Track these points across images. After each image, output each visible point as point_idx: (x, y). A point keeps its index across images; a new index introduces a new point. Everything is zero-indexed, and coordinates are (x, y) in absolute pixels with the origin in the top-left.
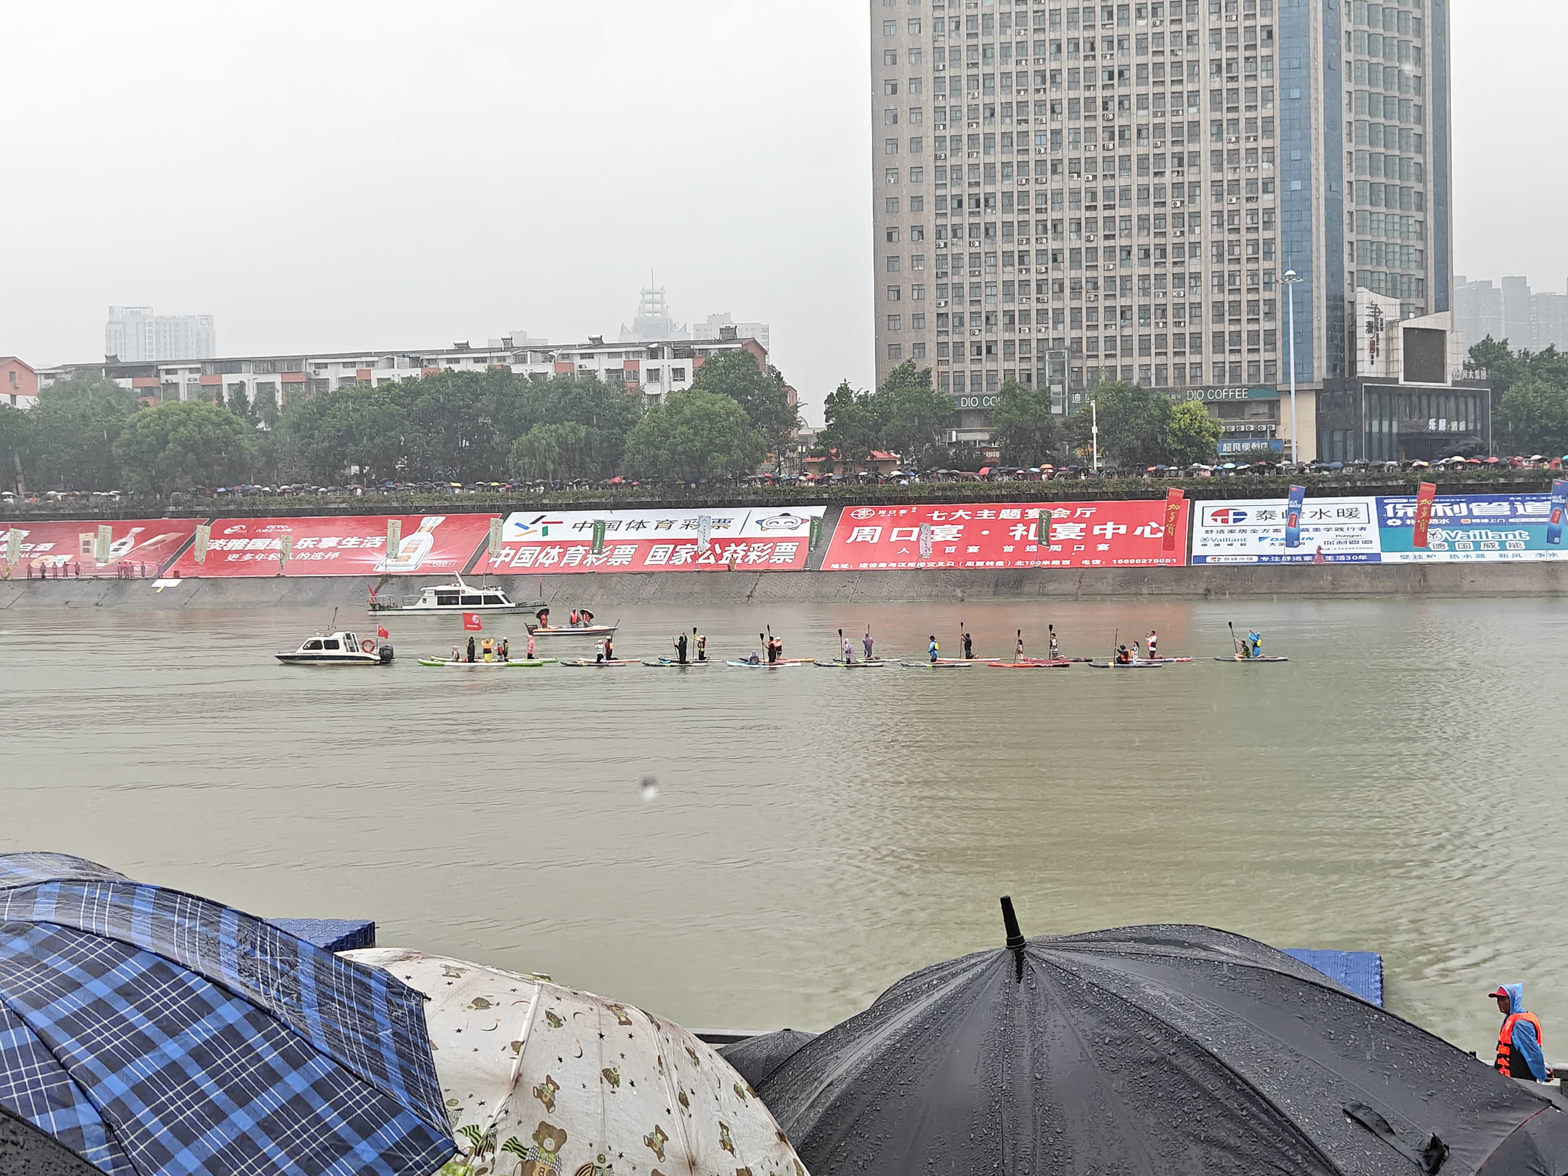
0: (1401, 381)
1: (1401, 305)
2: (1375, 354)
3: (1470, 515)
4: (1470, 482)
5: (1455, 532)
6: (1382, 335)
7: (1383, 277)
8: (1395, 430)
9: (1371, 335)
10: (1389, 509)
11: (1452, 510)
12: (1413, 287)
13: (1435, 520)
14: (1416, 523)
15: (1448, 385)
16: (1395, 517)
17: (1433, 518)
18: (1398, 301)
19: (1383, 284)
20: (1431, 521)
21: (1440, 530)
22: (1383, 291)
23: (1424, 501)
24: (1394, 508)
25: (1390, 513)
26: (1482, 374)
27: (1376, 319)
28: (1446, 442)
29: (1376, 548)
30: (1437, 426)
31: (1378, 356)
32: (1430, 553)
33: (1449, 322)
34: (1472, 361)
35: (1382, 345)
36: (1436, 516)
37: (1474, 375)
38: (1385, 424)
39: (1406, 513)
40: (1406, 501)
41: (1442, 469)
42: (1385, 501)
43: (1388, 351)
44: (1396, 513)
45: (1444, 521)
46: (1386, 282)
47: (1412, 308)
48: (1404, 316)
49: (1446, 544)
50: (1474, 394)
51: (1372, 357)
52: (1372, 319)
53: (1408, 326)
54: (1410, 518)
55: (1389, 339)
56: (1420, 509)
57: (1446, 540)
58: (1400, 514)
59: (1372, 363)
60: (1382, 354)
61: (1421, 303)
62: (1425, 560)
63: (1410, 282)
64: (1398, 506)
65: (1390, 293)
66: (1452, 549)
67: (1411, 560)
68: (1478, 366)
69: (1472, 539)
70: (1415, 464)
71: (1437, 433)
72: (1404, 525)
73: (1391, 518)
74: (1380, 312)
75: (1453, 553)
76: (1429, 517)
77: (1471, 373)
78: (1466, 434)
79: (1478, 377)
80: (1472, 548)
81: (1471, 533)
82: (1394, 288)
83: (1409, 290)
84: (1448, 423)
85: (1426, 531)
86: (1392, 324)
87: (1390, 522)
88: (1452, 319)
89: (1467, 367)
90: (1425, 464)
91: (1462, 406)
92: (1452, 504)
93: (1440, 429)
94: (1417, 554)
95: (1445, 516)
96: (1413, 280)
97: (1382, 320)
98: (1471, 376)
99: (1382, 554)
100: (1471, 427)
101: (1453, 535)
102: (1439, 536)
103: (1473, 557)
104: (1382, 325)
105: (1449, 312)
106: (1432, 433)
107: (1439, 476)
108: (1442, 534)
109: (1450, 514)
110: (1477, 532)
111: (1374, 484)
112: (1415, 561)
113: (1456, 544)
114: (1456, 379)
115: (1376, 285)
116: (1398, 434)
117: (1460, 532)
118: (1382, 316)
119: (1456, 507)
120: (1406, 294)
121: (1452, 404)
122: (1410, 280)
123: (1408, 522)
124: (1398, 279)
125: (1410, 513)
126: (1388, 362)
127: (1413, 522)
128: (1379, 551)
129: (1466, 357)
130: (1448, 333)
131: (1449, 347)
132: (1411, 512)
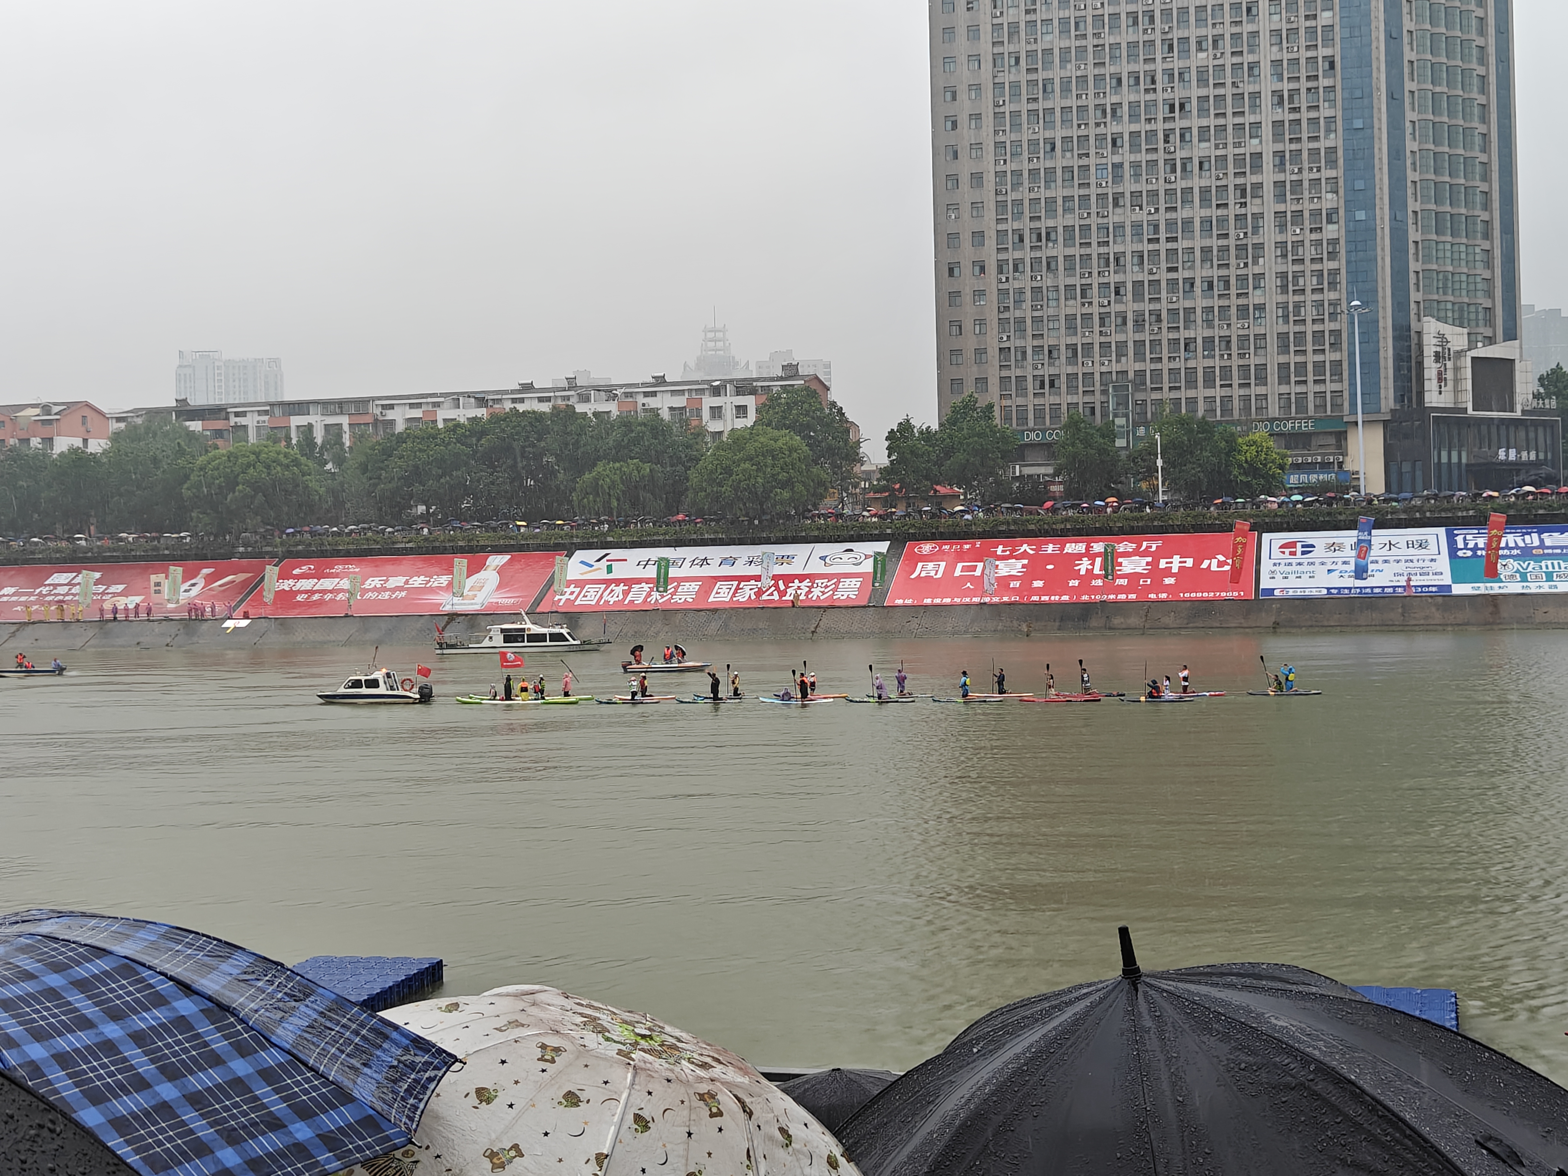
0: (1470, 411)
1: (1469, 334)
2: (1443, 384)
3: (1542, 545)
4: (1541, 512)
5: (1527, 563)
6: (1449, 364)
7: (1449, 306)
8: (1464, 460)
9: (1439, 365)
10: (1460, 540)
11: (1524, 540)
12: (1481, 316)
13: (1506, 551)
14: (1487, 554)
15: (1518, 414)
16: (1466, 548)
17: (1503, 549)
18: (1466, 331)
19: (1450, 314)
20: (1501, 552)
21: (1512, 561)
22: (1450, 321)
23: (1494, 532)
24: (1465, 539)
25: (1461, 545)
26: (1552, 403)
27: (1443, 349)
28: (1518, 472)
29: (1446, 580)
30: (1507, 455)
31: (1446, 385)
32: (1502, 585)
33: (1518, 350)
34: (1542, 390)
35: (1450, 375)
36: (1507, 547)
37: (1544, 403)
38: (1454, 455)
39: (1476, 544)
40: (1476, 531)
41: (1513, 499)
42: (1455, 532)
43: (1456, 381)
44: (1466, 544)
45: (1515, 552)
46: (1453, 312)
47: (1480, 338)
48: (1472, 346)
49: (1518, 575)
50: (1544, 423)
51: (1440, 387)
52: (1439, 349)
53: (1476, 356)
54: (1482, 549)
55: (1457, 369)
56: (1490, 539)
57: (1518, 571)
58: (1471, 545)
59: (1440, 393)
60: (1450, 384)
61: (1488, 332)
62: (1496, 591)
63: (1477, 312)
64: (1469, 537)
65: (1457, 322)
66: (1524, 579)
67: (1482, 591)
68: (1549, 395)
69: (1544, 569)
70: (1485, 495)
71: (1507, 463)
72: (1475, 555)
73: (1461, 549)
74: (1447, 342)
75: (1525, 584)
76: (1499, 548)
77: (1541, 402)
78: (1537, 464)
79: (1548, 406)
80: (1544, 579)
81: (1543, 564)
82: (1461, 318)
83: (1477, 319)
84: (1518, 452)
85: (1496, 563)
86: (1459, 354)
87: (1460, 553)
88: (1521, 348)
89: (1537, 396)
90: (1496, 494)
91: (1532, 435)
92: (1524, 534)
93: (1510, 459)
94: (1489, 585)
95: (1517, 547)
96: (1480, 309)
97: (1449, 349)
98: (1541, 405)
99: (1453, 586)
100: (1542, 456)
101: (1525, 566)
102: (1511, 567)
103: (1546, 588)
104: (1449, 355)
105: (1517, 341)
106: (1502, 463)
107: (1510, 506)
108: (1513, 565)
109: (1521, 544)
110: (1549, 563)
111: (1443, 515)
112: (1487, 592)
113: (1528, 575)
114: (1526, 408)
115: (1442, 314)
116: (1467, 465)
117: (1532, 562)
118: (1449, 345)
119: (1527, 537)
120: (1473, 323)
121: (1522, 434)
122: (1477, 309)
123: (1479, 553)
124: (1466, 309)
125: (1481, 545)
126: (1456, 391)
127: (1484, 553)
128: (1450, 583)
129: (1535, 387)
130: (1517, 362)
131: (1519, 376)
132: (1481, 543)
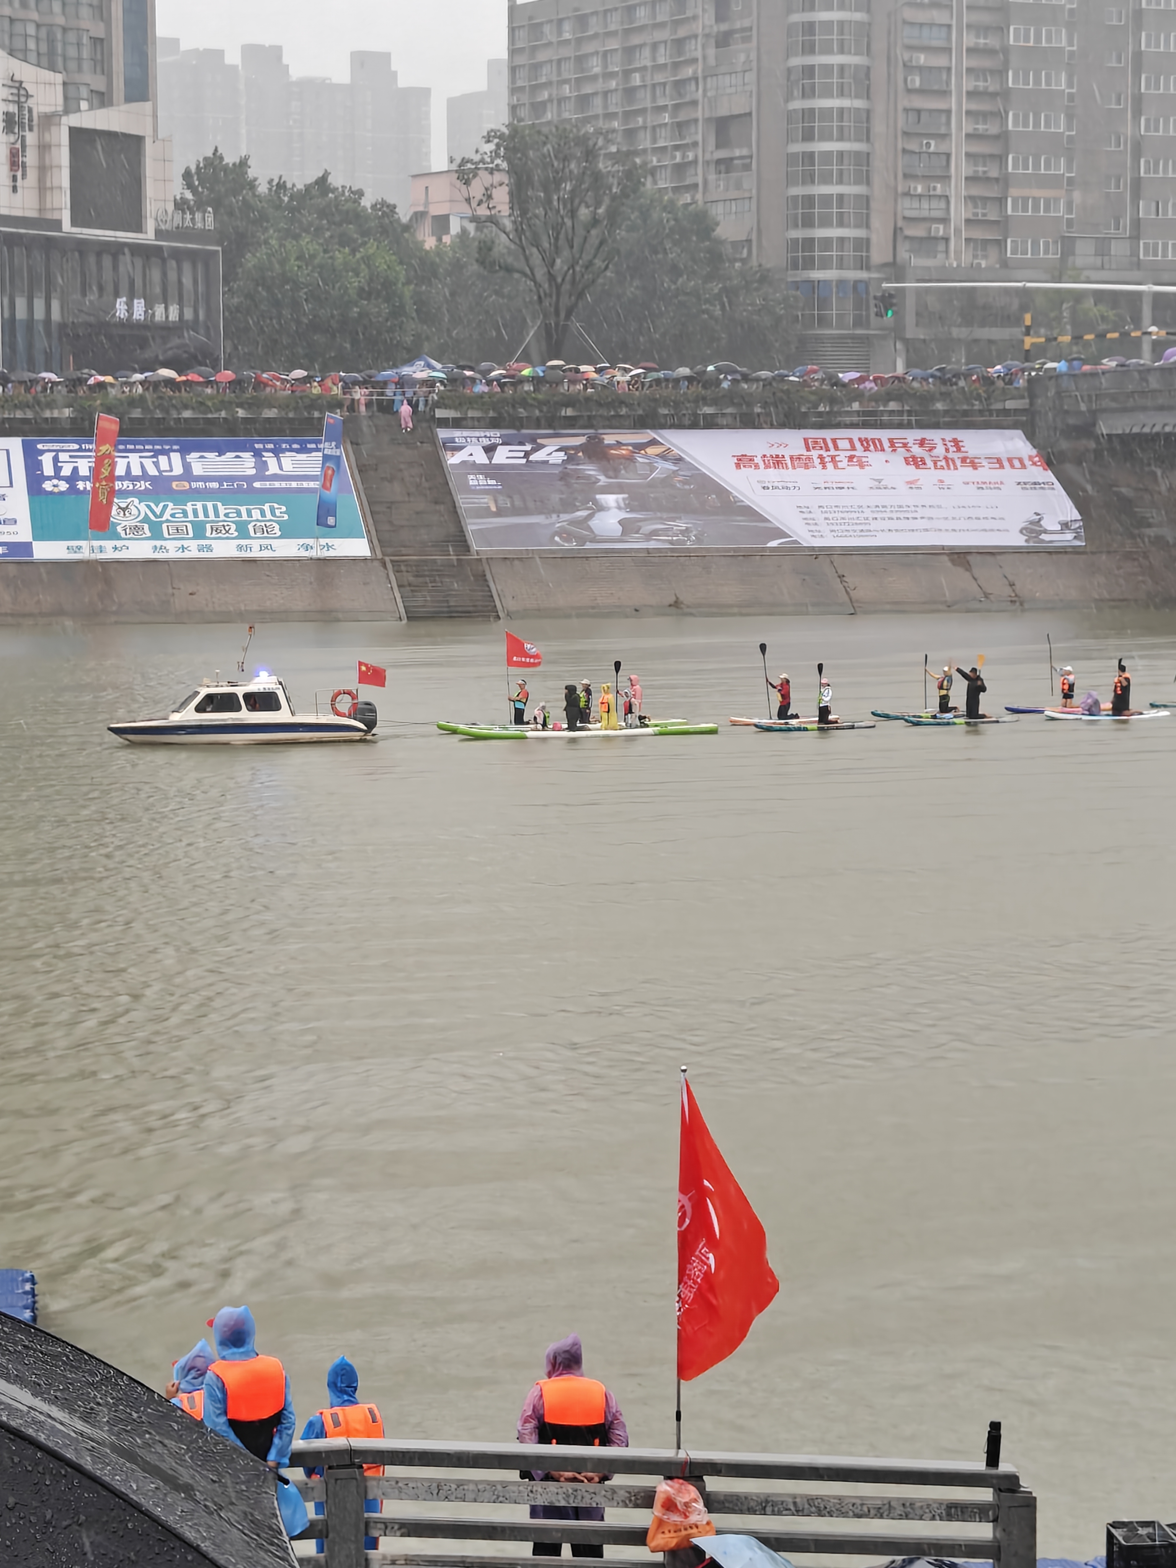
0: (67, 226)
1: (65, 84)
2: (19, 174)
3: (187, 474)
4: (187, 414)
5: (161, 505)
6: (31, 138)
7: (31, 30)
8: (56, 315)
9: (12, 138)
10: (47, 460)
11: (156, 464)
12: (86, 54)
13: (126, 483)
14: (94, 488)
15: (148, 236)
16: (57, 476)
17: (120, 478)
18: (59, 78)
19: (32, 45)
20: (118, 485)
22: (33, 57)
23: (104, 448)
24: (56, 460)
25: (48, 469)
26: (207, 220)
27: (20, 108)
28: (143, 344)
29: (23, 533)
30: (130, 310)
31: (24, 176)
32: (119, 543)
33: (149, 120)
34: (189, 195)
35: (31, 158)
36: (129, 476)
37: (193, 219)
38: (39, 305)
39: (75, 469)
40: (76, 447)
41: (140, 389)
42: (40, 446)
43: (43, 169)
44: (57, 469)
45: (142, 485)
46: (37, 39)
47: (84, 92)
48: (70, 105)
49: (146, 526)
50: (192, 256)
51: (14, 179)
52: (13, 108)
53: (78, 125)
54: (85, 479)
55: (44, 148)
56: (99, 461)
57: (146, 519)
58: (66, 471)
59: (15, 189)
60: (32, 174)
61: (99, 83)
62: (109, 554)
63: (79, 45)
64: (63, 456)
65: (44, 60)
66: (156, 534)
67: (85, 554)
68: (200, 205)
69: (191, 517)
70: (91, 381)
71: (128, 324)
72: (73, 489)
73: (49, 478)
74: (28, 96)
75: (158, 543)
76: (112, 478)
77: (188, 216)
78: (181, 325)
79: (199, 225)
80: (191, 535)
81: (189, 507)
82: (52, 52)
83: (79, 59)
84: (149, 306)
85: (110, 503)
86: (49, 120)
88: (155, 116)
89: (180, 205)
90: (109, 379)
91: (172, 276)
92: (156, 454)
93: (136, 316)
94: (96, 544)
95: (145, 476)
96: (85, 40)
97: (30, 111)
98: (188, 223)
99: (34, 543)
100: (188, 314)
101: (158, 510)
102: (134, 511)
103: (193, 550)
104: (31, 120)
105: (148, 105)
106: (122, 324)
107: (132, 402)
108: (139, 508)
109: (152, 471)
110: (199, 506)
111: (19, 414)
112: (93, 556)
113: (164, 526)
114: (163, 227)
115: (18, 43)
116: (62, 326)
117: (171, 505)
118: (31, 102)
119: (163, 460)
120: (73, 65)
121: (155, 275)
122: (80, 39)
123: (81, 485)
124: (59, 36)
125: (84, 471)
126: (42, 188)
127: (89, 486)
128: (31, 540)
129: (177, 189)
130: (148, 142)
131: (150, 168)
132: (84, 467)
